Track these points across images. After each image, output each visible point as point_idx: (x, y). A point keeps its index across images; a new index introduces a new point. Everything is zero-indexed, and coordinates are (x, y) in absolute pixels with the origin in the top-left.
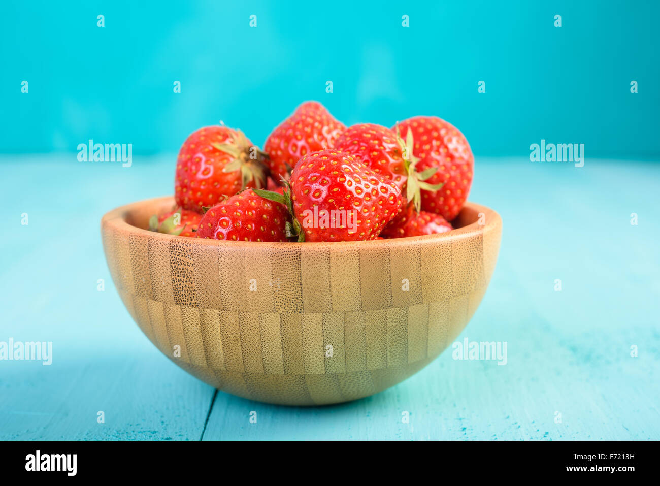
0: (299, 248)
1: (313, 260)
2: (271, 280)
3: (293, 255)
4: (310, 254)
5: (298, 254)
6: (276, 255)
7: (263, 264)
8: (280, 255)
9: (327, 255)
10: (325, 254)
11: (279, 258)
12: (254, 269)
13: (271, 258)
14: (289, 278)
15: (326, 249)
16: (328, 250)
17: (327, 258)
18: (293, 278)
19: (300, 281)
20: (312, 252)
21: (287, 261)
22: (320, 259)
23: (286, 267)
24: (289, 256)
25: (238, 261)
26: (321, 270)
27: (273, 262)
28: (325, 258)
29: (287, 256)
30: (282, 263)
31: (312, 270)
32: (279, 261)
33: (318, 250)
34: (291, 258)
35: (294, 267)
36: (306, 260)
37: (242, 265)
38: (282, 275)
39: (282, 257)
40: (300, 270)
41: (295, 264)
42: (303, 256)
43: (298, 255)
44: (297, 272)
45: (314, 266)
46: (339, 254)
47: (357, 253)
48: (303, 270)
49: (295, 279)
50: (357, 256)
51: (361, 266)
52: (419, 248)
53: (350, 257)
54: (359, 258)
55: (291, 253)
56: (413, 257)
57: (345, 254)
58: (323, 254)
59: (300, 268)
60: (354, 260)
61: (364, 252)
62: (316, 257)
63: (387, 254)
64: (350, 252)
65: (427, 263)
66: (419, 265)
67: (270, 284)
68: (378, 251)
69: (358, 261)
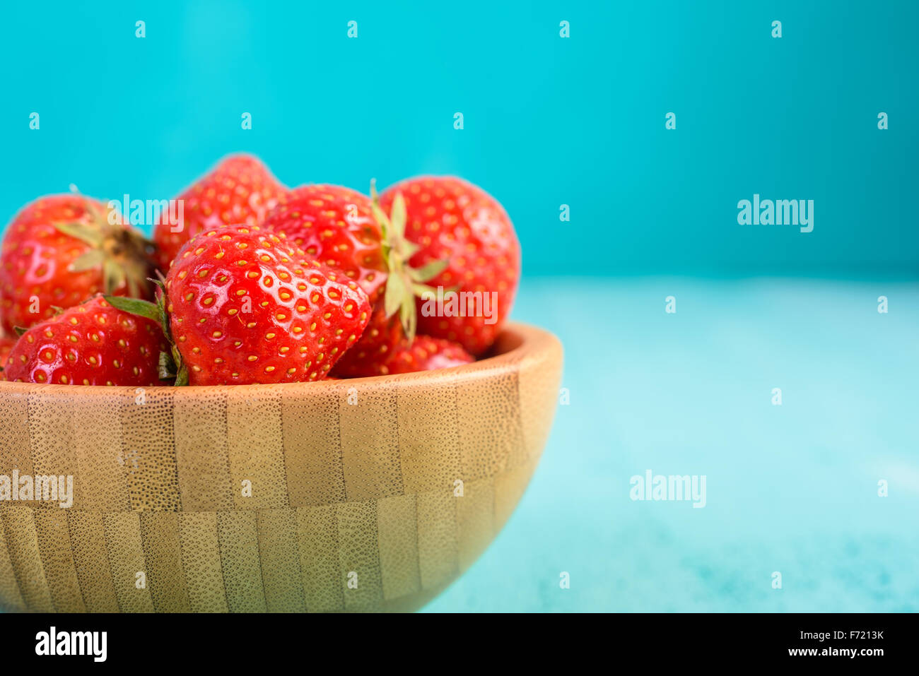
0: (171, 396)
1: (196, 417)
2: (120, 454)
3: (160, 409)
4: (190, 405)
5: (169, 405)
6: (129, 409)
7: (107, 426)
8: (136, 409)
9: (223, 408)
10: (217, 406)
11: (135, 413)
12: (90, 434)
13: (120, 413)
14: (153, 450)
15: (220, 397)
16: (224, 399)
17: (221, 413)
18: (161, 448)
19: (174, 455)
20: (194, 403)
21: (148, 420)
22: (209, 415)
23: (148, 430)
24: (151, 410)
25: (63, 419)
26: (210, 435)
27: (124, 420)
28: (218, 413)
29: (149, 411)
30: (140, 424)
31: (195, 434)
32: (135, 419)
33: (205, 399)
34: (156, 414)
35: (161, 430)
36: (183, 417)
37: (69, 428)
38: (141, 445)
39: (140, 412)
40: (172, 435)
41: (164, 425)
42: (177, 409)
43: (168, 408)
44: (168, 439)
45: (197, 428)
46: (244, 406)
47: (277, 404)
48: (177, 435)
49: (164, 452)
50: (276, 409)
51: (284, 427)
52: (395, 394)
53: (265, 412)
54: (280, 413)
55: (157, 405)
56: (383, 412)
57: (254, 406)
58: (214, 406)
59: (172, 432)
60: (272, 416)
61: (290, 403)
62: (201, 412)
63: (334, 406)
64: (264, 402)
65: (410, 422)
66: (395, 426)
67: (120, 461)
68: (317, 401)
69: (278, 418)
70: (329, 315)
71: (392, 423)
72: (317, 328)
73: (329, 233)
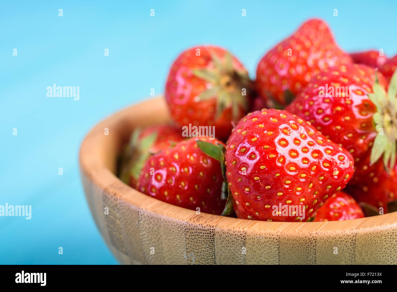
0: (213, 228)
1: (227, 242)
2: (185, 253)
3: (207, 234)
4: (224, 236)
5: (212, 234)
6: (190, 231)
7: (178, 237)
8: (194, 232)
9: (243, 240)
10: (240, 238)
11: (193, 234)
12: (170, 240)
13: (185, 232)
14: (203, 255)
15: (242, 233)
16: (244, 235)
17: (242, 243)
18: (207, 255)
19: (214, 260)
20: (226, 234)
21: (200, 239)
22: (235, 243)
23: (200, 244)
24: (202, 234)
25: (155, 228)
26: (235, 253)
27: (187, 236)
28: (240, 242)
29: (201, 234)
30: (195, 240)
31: (227, 251)
32: (193, 237)
33: (233, 233)
34: (205, 237)
35: (207, 246)
36: (220, 241)
37: (159, 233)
38: (197, 251)
39: (196, 234)
40: (213, 250)
41: (209, 244)
42: (217, 236)
43: (212, 235)
44: (211, 251)
45: (228, 248)
46: (256, 240)
47: (276, 241)
48: (216, 250)
49: (209, 257)
50: (276, 244)
51: (280, 254)
52: (354, 238)
53: (268, 245)
54: (278, 246)
55: (205, 232)
56: (345, 248)
57: (262, 241)
58: (238, 238)
59: (213, 248)
60: (273, 247)
61: (284, 241)
62: (230, 241)
63: (313, 245)
64: (268, 239)
65: (364, 254)
66: (354, 256)
67: (185, 257)
68: (302, 241)
69: (277, 249)
70: (323, 178)
71: (351, 255)
72: (313, 186)
73: (339, 108)
